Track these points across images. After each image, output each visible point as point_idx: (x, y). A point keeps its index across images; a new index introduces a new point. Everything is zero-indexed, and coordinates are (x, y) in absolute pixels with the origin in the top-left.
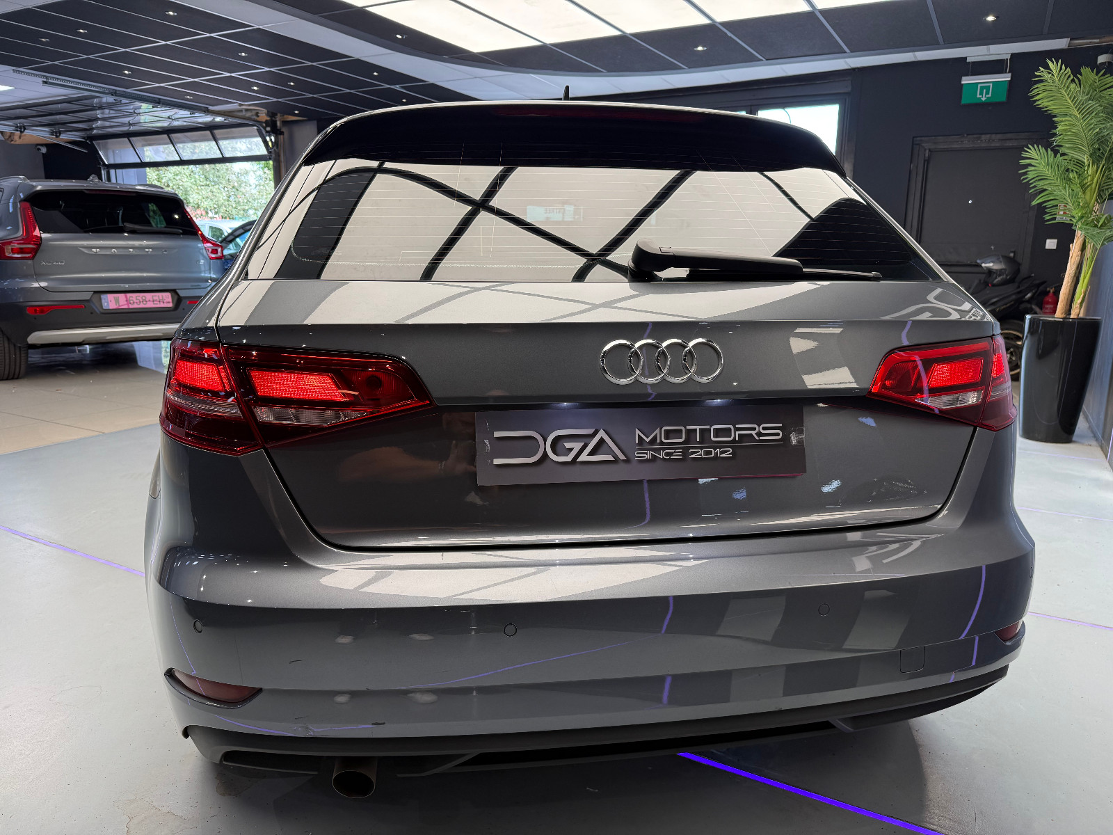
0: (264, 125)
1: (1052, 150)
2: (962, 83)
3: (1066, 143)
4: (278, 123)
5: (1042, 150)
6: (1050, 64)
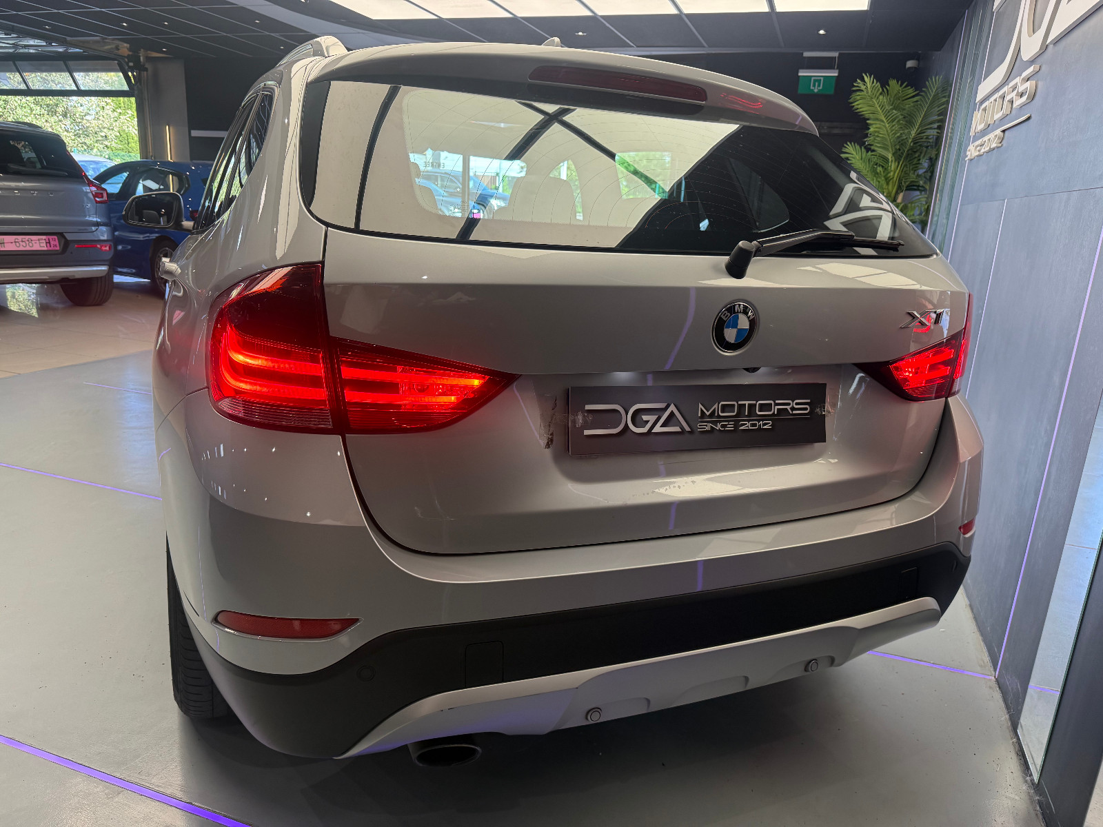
0: (126, 60)
1: (865, 148)
2: (800, 74)
3: (877, 143)
4: (142, 58)
5: (858, 147)
6: (865, 77)
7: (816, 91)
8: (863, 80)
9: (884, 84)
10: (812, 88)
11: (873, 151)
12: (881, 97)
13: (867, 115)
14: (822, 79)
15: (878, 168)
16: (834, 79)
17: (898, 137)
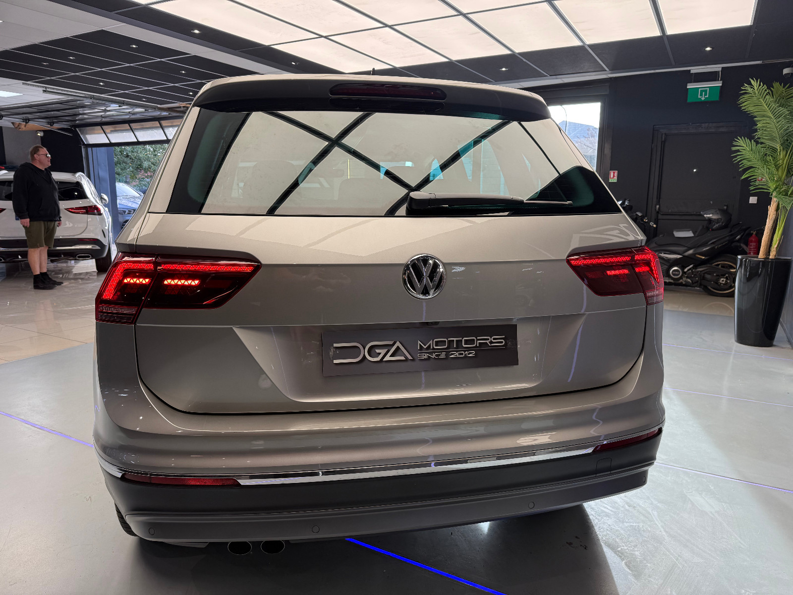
1: (754, 141)
2: (688, 87)
3: (765, 136)
5: (748, 141)
6: (752, 81)
7: (703, 99)
8: (750, 84)
9: (770, 86)
10: (699, 97)
11: (762, 143)
12: (768, 97)
13: (756, 114)
14: (708, 89)
15: (768, 157)
16: (719, 88)
17: (786, 130)
